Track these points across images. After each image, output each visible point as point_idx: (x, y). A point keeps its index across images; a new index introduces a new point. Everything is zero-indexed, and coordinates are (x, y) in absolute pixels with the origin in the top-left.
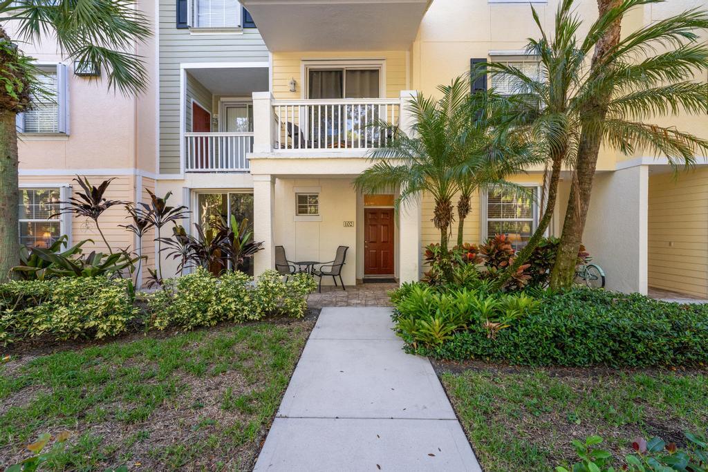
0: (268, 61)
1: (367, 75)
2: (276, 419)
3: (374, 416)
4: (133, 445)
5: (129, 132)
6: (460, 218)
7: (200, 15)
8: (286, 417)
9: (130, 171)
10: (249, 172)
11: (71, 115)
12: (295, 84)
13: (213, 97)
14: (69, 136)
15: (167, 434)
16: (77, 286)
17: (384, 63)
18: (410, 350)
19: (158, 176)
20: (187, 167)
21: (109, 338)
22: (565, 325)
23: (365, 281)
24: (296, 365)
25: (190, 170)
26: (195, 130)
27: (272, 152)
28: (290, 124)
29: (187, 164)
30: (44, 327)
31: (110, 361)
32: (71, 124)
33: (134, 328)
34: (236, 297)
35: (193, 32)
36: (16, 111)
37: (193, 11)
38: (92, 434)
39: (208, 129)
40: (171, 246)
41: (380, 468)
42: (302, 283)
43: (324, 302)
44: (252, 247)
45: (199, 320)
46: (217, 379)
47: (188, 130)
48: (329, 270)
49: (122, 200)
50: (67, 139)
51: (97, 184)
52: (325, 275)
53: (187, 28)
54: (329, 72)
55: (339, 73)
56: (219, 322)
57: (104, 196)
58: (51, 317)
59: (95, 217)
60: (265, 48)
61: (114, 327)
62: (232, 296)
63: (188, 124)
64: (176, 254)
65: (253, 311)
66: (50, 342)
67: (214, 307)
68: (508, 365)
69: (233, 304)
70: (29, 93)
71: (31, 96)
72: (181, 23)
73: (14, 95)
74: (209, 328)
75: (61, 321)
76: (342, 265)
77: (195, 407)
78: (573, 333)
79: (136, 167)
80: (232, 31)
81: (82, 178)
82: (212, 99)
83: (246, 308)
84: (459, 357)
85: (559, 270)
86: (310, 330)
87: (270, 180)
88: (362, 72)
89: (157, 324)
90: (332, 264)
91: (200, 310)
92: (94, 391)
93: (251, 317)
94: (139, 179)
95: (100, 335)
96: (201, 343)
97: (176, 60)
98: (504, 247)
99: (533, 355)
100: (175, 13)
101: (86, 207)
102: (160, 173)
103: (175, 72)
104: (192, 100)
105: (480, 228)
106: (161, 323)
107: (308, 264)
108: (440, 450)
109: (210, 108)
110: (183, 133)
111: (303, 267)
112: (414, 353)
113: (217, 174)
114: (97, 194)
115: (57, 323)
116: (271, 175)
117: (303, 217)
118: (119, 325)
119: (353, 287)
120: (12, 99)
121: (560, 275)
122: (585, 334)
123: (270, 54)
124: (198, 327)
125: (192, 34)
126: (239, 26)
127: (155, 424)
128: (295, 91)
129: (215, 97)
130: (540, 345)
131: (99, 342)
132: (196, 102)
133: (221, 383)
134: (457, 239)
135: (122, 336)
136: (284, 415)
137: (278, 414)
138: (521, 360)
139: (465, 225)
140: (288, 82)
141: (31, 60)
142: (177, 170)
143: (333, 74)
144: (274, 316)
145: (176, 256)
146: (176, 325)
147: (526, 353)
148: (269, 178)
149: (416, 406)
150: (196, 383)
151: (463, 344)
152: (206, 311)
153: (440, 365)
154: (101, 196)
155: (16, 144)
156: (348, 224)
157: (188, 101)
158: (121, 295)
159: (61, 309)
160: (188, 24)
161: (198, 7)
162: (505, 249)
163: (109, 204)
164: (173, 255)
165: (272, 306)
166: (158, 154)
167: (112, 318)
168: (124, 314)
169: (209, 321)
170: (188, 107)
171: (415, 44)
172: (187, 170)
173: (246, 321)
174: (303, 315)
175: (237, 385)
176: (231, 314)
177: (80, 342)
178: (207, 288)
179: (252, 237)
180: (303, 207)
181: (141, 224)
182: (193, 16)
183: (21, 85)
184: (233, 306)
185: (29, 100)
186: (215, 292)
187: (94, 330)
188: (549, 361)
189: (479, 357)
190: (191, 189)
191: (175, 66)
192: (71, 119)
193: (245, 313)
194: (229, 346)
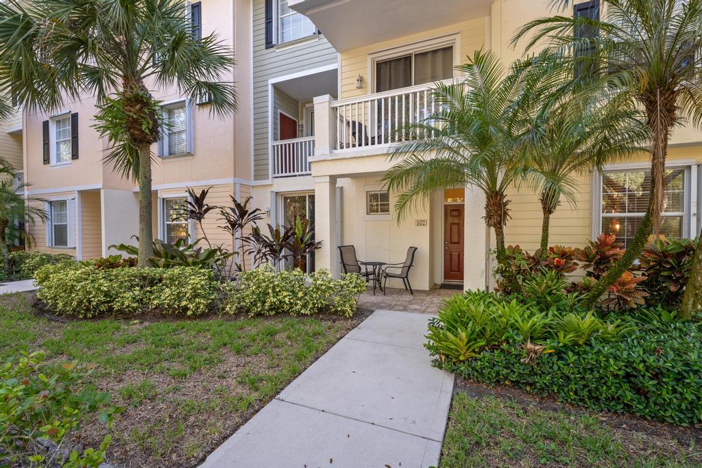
0: (337, 63)
1: (440, 55)
2: (274, 400)
3: (358, 417)
4: (168, 393)
5: (229, 147)
6: (544, 214)
7: (284, 31)
8: (283, 400)
9: (230, 180)
10: (310, 174)
11: (194, 138)
12: (361, 80)
13: (300, 105)
14: (193, 155)
15: (192, 391)
16: (179, 274)
17: (458, 37)
18: (438, 365)
19: (253, 183)
20: (275, 173)
21: (195, 316)
22: (644, 361)
23: (443, 286)
24: (317, 359)
25: (277, 175)
26: (282, 138)
27: (331, 153)
28: (354, 123)
29: (275, 170)
30: (155, 302)
31: (187, 333)
32: (195, 145)
33: (212, 310)
34: (290, 292)
35: (278, 49)
36: (150, 142)
37: (278, 29)
38: (152, 381)
39: (294, 136)
40: (249, 244)
41: (331, 462)
42: (351, 283)
43: (383, 305)
44: (313, 246)
45: (259, 309)
46: (248, 359)
47: (275, 139)
48: (398, 272)
49: (218, 205)
50: (191, 157)
51: (198, 194)
52: (390, 276)
53: (273, 47)
54: (398, 60)
55: (407, 59)
56: (277, 313)
57: (205, 202)
58: (161, 296)
59: (199, 219)
60: (333, 50)
61: (198, 308)
62: (287, 290)
63: (275, 134)
64: (252, 250)
65: (304, 306)
66: (161, 314)
67: (271, 299)
68: (555, 400)
69: (288, 297)
70: (157, 128)
71: (159, 129)
72: (269, 44)
73: (147, 131)
74: (267, 318)
75: (166, 299)
76: (410, 267)
77: (219, 377)
78: (658, 375)
79: (235, 177)
80: (309, 40)
81: (190, 189)
82: (298, 107)
83: (299, 302)
84: (489, 379)
85: (695, 287)
86: (349, 330)
87: (328, 180)
88: (435, 52)
89: (227, 309)
90: (402, 265)
91: (260, 301)
92: (167, 352)
93: (303, 311)
94: (238, 186)
95: (189, 313)
96: (254, 328)
97: (265, 78)
98: (611, 252)
99: (594, 395)
100: (264, 35)
101: (192, 212)
102: (255, 180)
103: (264, 89)
104: (279, 111)
105: (590, 226)
106: (230, 308)
107: (374, 264)
108: (400, 465)
109: (297, 116)
110: (271, 143)
111: (370, 268)
112: (441, 368)
113: (298, 177)
114: (199, 201)
115: (163, 300)
116: (330, 176)
117: (374, 216)
118: (202, 307)
119: (424, 292)
120: (147, 134)
121: (696, 294)
122: (680, 378)
123: (339, 55)
124: (259, 315)
125: (277, 51)
126: (315, 33)
127: (189, 383)
128: (361, 88)
129: (301, 104)
130: (605, 383)
131: (189, 318)
132: (282, 112)
133: (250, 362)
134: (540, 241)
135: (203, 316)
136: (281, 399)
137: (278, 397)
138: (573, 397)
139: (552, 222)
140: (355, 80)
141: (160, 102)
142: (266, 177)
143: (402, 61)
144: (324, 311)
145: (250, 253)
146: (241, 311)
147: (583, 390)
148: (328, 179)
149: (406, 419)
150: (232, 359)
151: (494, 365)
152: (264, 302)
153: (465, 386)
154: (202, 203)
155: (150, 166)
156: (420, 223)
157: (275, 113)
158: (203, 283)
159: (167, 290)
160: (273, 43)
161: (283, 24)
162: (613, 255)
163: (209, 209)
164: (248, 252)
165: (321, 302)
166: (253, 163)
167: (197, 300)
168: (204, 297)
169: (268, 311)
170: (275, 118)
171: (493, 6)
172: (274, 176)
173: (299, 314)
174: (351, 315)
175: (260, 366)
176: (286, 307)
177: (180, 317)
178: (265, 282)
179: (313, 237)
180: (384, 205)
181: (233, 225)
182: (278, 35)
183: (151, 122)
184: (287, 300)
185: (157, 132)
186: (271, 285)
187: (186, 309)
188: (619, 407)
189: (516, 384)
190: (277, 193)
191: (265, 83)
192: (194, 141)
193: (298, 307)
194: (272, 334)
